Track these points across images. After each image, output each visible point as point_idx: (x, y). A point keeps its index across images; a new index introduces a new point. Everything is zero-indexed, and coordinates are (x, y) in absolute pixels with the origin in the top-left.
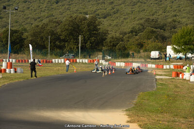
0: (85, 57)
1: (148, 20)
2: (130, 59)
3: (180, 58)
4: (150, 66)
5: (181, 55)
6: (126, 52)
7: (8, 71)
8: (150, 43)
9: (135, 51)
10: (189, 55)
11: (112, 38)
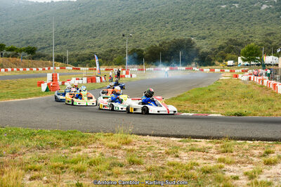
0: (184, 66)
1: (230, 40)
2: (214, 67)
3: (247, 65)
4: (226, 70)
5: (247, 63)
6: (212, 62)
7: (126, 76)
8: (229, 56)
9: (219, 61)
10: (252, 63)
11: (203, 52)
